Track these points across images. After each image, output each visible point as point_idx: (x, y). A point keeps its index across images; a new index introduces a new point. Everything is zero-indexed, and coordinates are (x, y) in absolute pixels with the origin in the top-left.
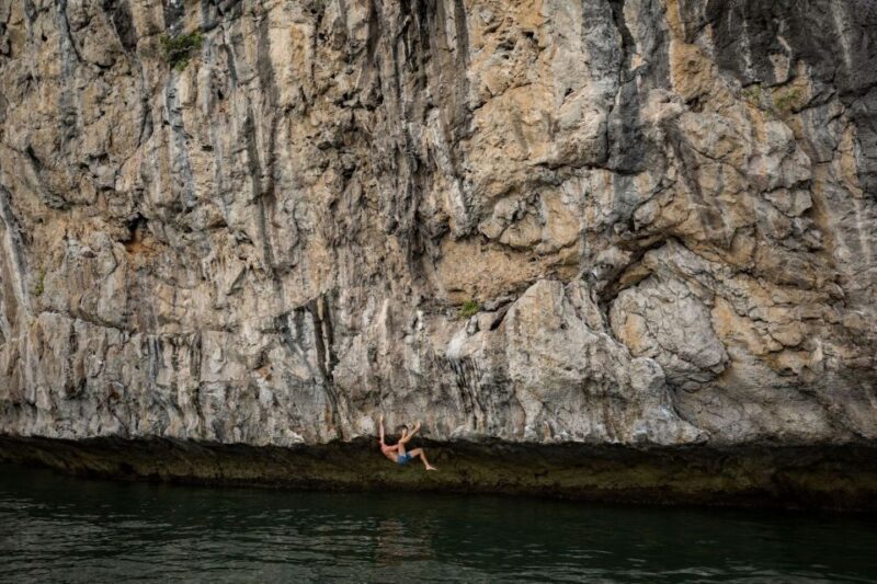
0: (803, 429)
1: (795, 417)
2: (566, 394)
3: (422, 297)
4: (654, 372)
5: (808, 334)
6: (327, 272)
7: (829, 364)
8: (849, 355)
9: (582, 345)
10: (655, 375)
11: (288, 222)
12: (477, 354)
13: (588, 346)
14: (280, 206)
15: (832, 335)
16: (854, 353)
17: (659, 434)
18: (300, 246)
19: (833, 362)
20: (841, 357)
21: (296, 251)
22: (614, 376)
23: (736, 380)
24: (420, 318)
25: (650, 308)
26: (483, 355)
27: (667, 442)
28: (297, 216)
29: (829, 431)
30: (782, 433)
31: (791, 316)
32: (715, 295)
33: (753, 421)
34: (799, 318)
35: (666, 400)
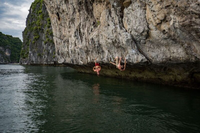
0: (178, 56)
1: (175, 51)
2: (112, 47)
3: (94, 22)
4: (127, 37)
5: (167, 14)
6: (79, 18)
7: (176, 26)
8: (182, 20)
9: (111, 31)
10: (128, 38)
11: (71, 7)
12: (94, 37)
13: (112, 30)
14: (70, 3)
15: (176, 12)
16: (184, 19)
17: (132, 59)
18: (75, 13)
19: (177, 25)
20: (179, 22)
21: (74, 14)
22: (118, 40)
23: (153, 37)
24: (93, 28)
25: (128, 14)
26: (96, 37)
27: (135, 62)
28: (73, 5)
29: (187, 56)
30: (171, 58)
31: (161, 7)
32: (146, 4)
33: (164, 53)
34: (164, 7)
35: (134, 47)
